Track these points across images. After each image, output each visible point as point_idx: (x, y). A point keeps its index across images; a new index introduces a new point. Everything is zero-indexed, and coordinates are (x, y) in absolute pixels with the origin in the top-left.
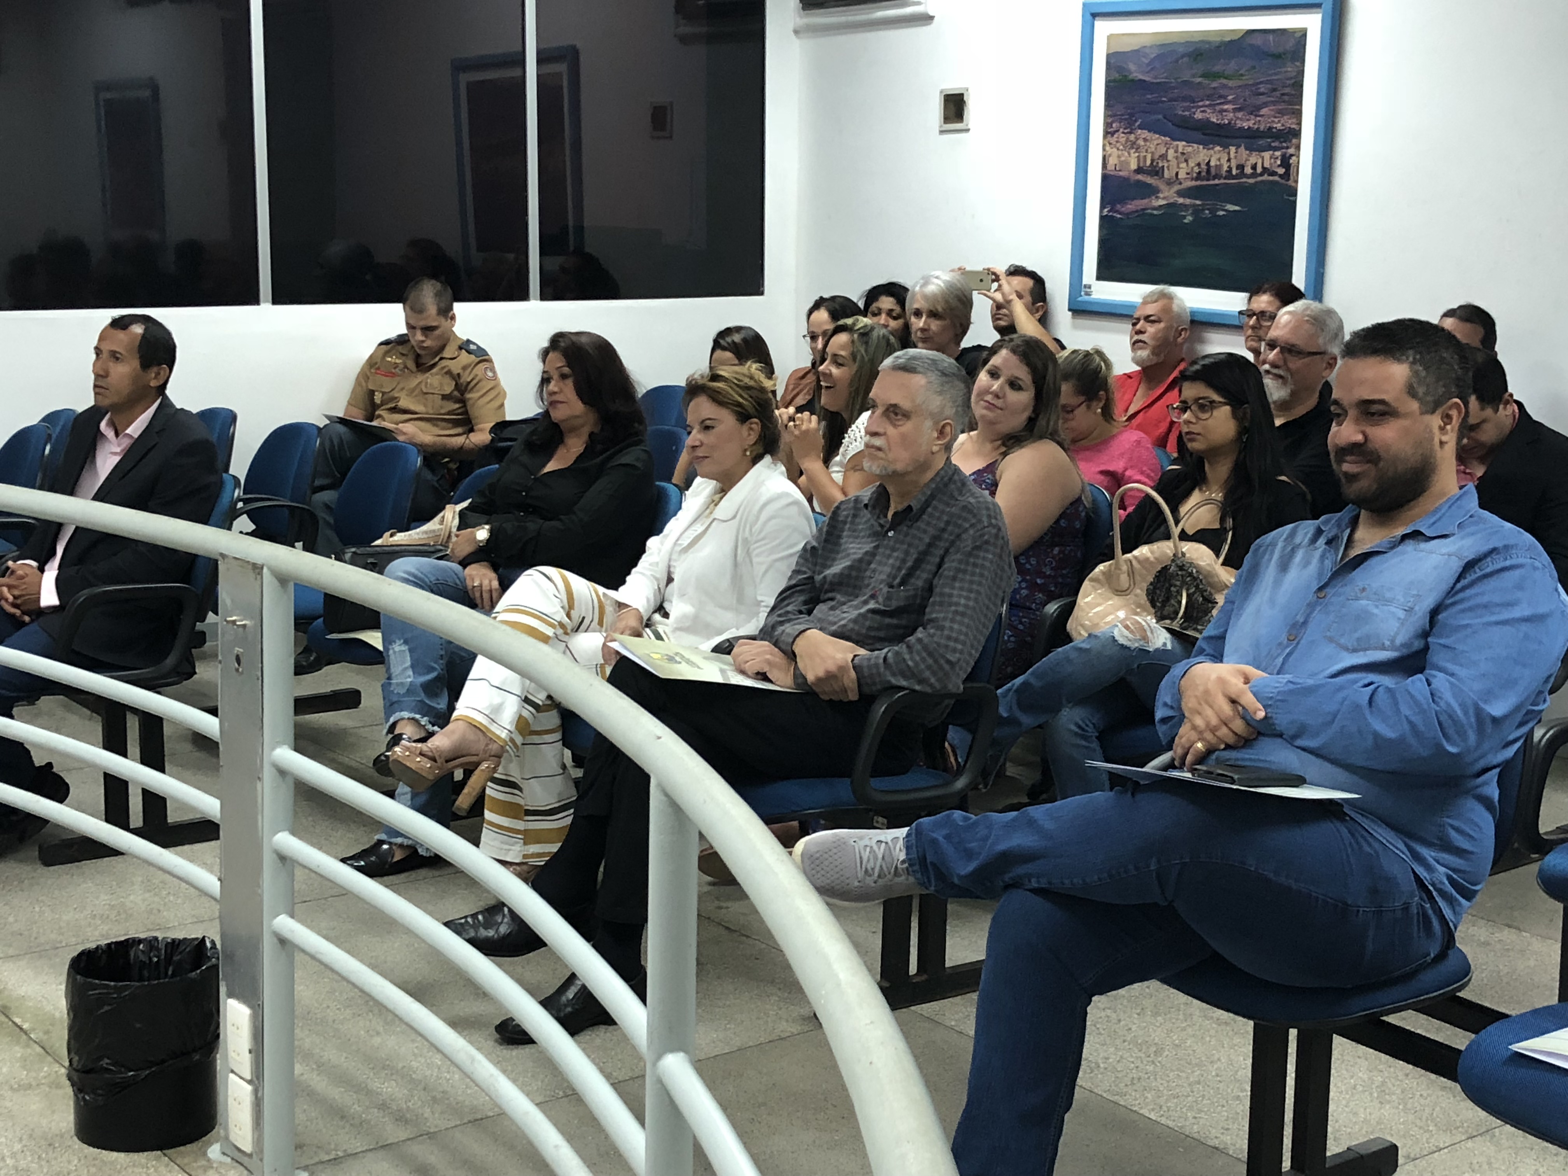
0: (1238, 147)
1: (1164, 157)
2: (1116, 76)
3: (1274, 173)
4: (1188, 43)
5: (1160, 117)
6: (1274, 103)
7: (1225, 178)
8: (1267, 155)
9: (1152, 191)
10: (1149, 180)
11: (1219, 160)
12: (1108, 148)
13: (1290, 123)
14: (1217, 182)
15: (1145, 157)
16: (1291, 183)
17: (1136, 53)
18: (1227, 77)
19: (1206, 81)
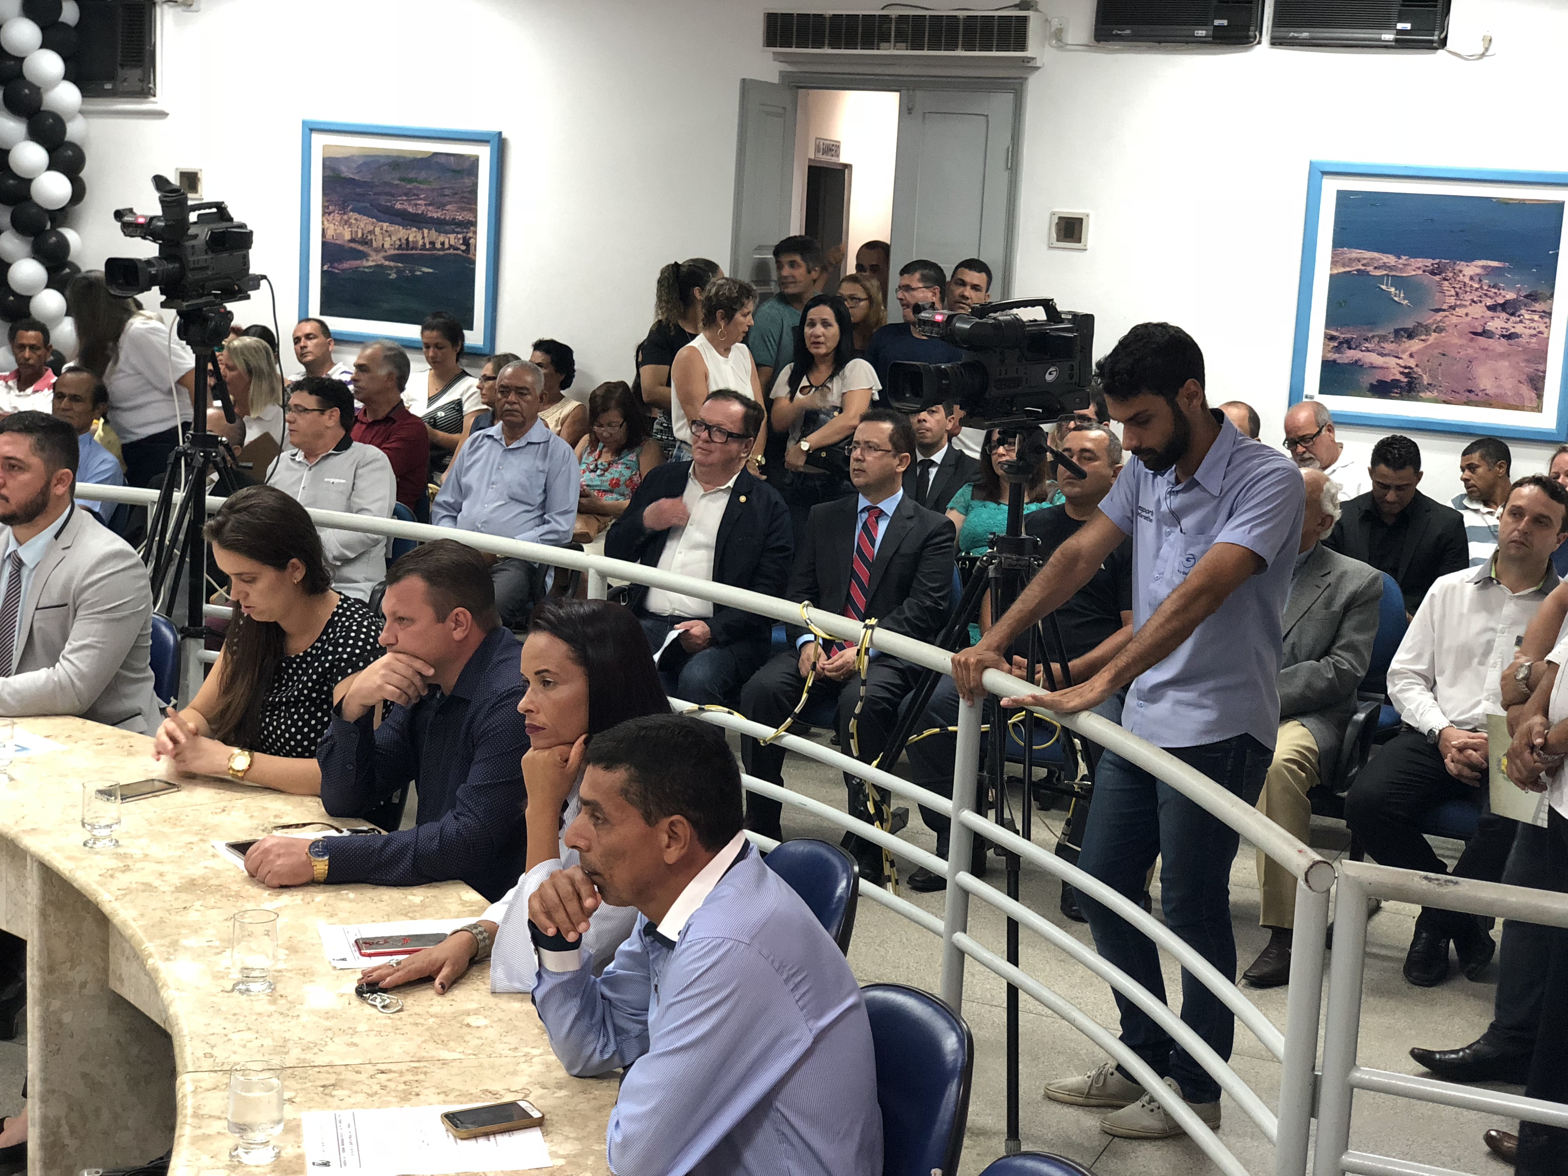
0: (430, 230)
1: (372, 232)
2: (331, 174)
3: (458, 249)
4: (388, 157)
6: (456, 203)
7: (421, 250)
8: (452, 236)
9: (364, 256)
10: (360, 247)
11: (415, 237)
12: (326, 223)
13: (469, 217)
14: (414, 252)
15: (357, 232)
17: (347, 160)
18: (419, 183)
19: (403, 183)
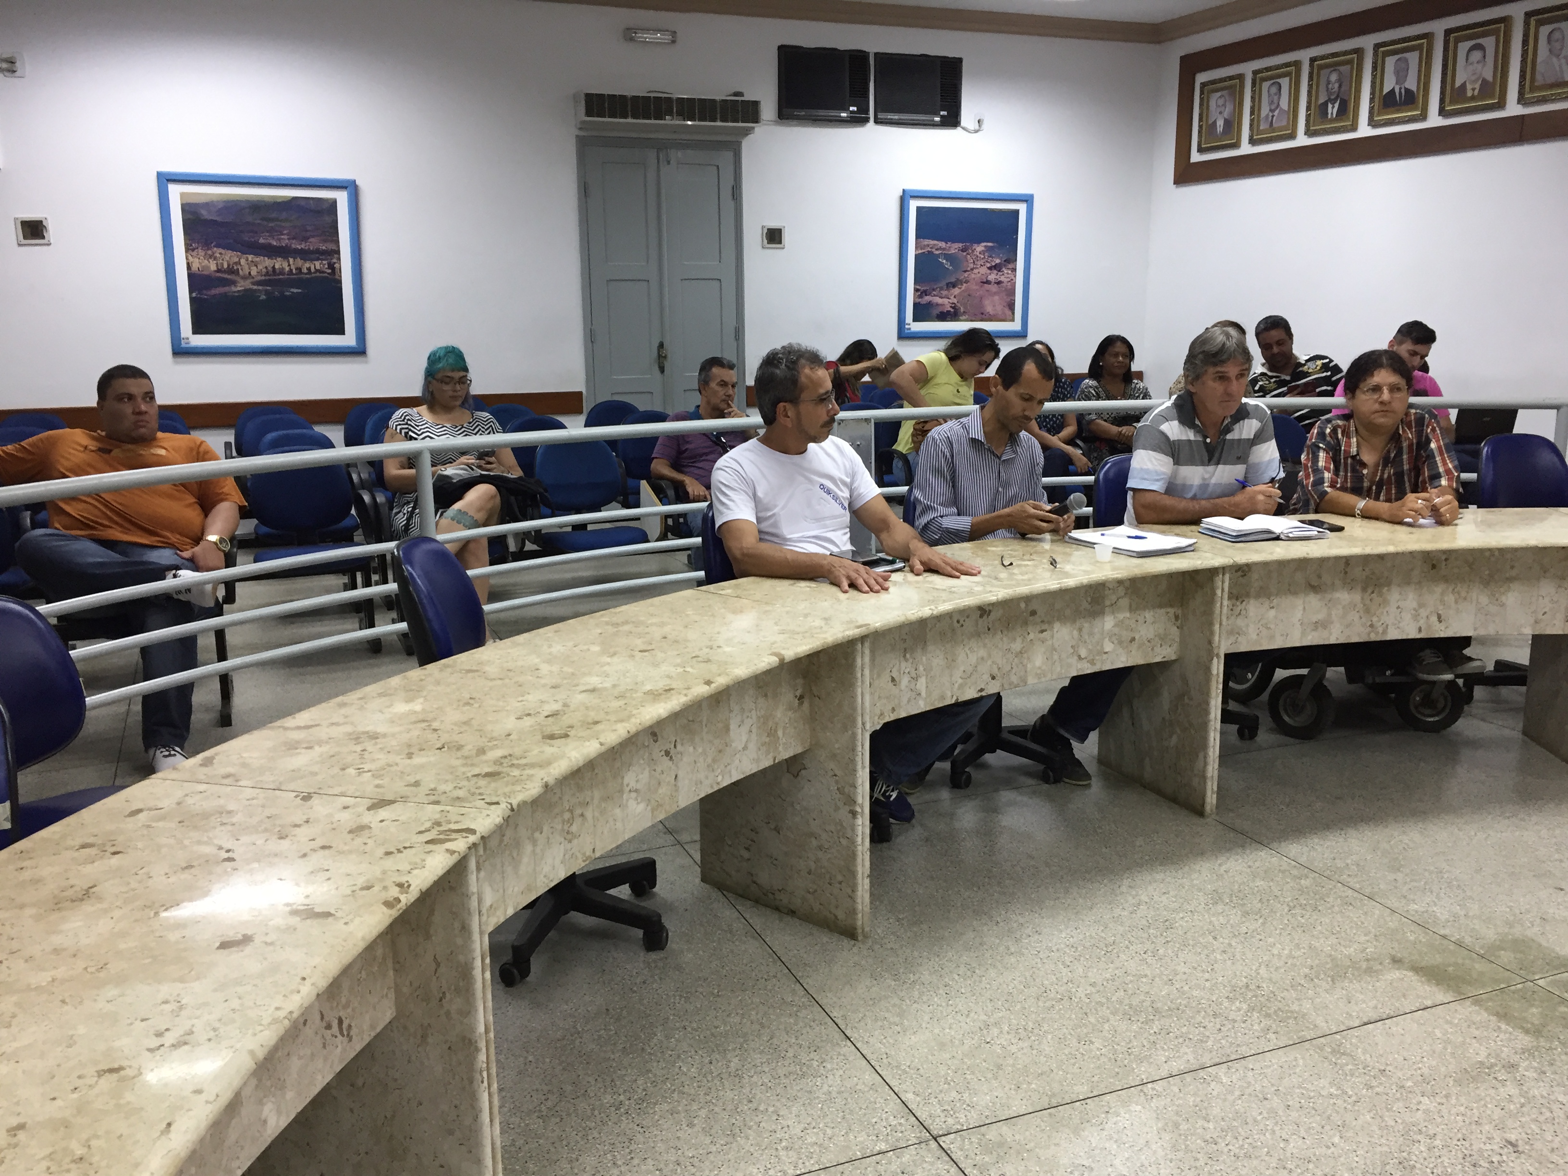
0: (295, 258)
1: (239, 263)
2: (191, 217)
3: (324, 272)
4: (247, 201)
5: (231, 241)
6: (317, 236)
7: (287, 275)
8: (317, 264)
10: (226, 276)
11: (281, 265)
12: (190, 258)
13: (331, 246)
14: (281, 277)
15: (222, 264)
16: (337, 277)
17: (207, 205)
18: (281, 221)
19: (265, 223)
